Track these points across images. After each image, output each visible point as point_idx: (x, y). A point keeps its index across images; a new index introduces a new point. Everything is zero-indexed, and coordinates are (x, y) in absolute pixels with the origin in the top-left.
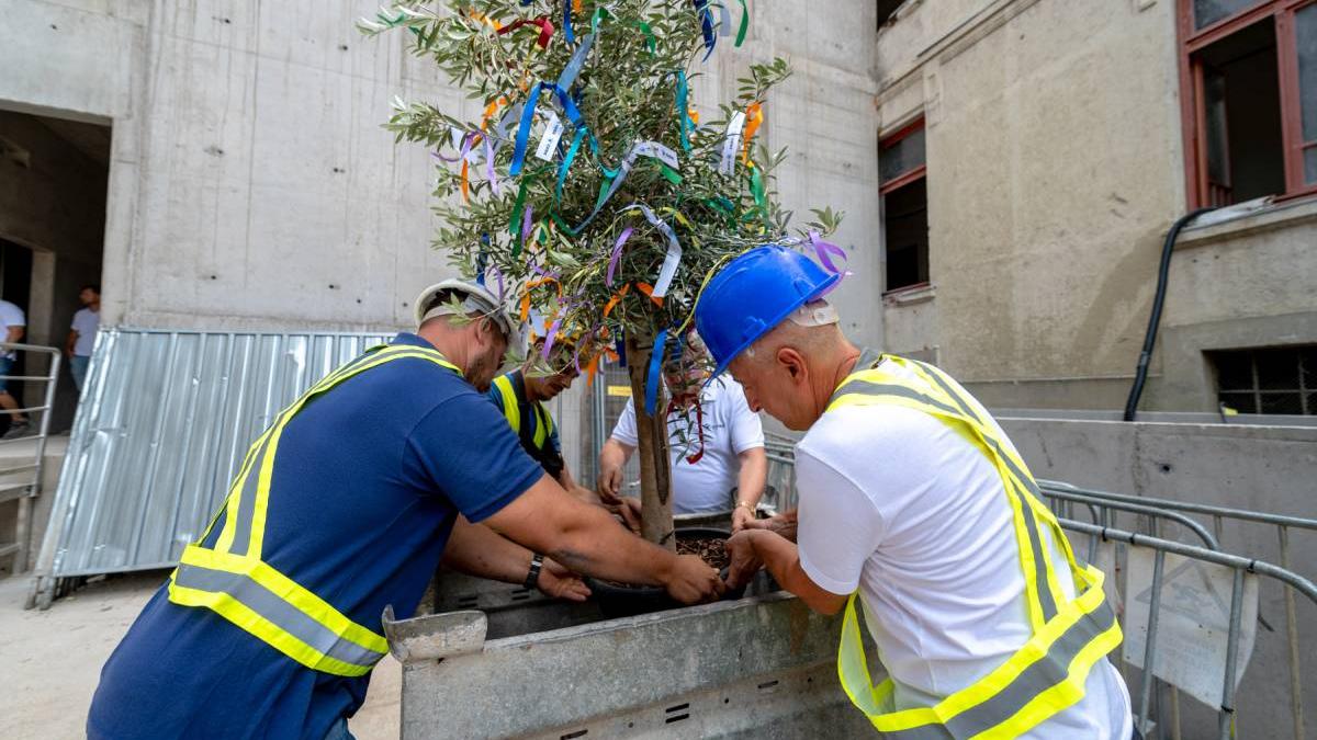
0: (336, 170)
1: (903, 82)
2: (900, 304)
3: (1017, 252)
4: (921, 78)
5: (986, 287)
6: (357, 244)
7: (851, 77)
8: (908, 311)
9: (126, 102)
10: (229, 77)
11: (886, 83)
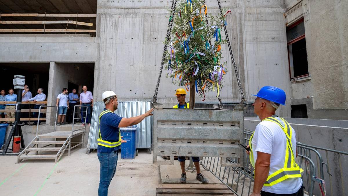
0: (131, 65)
1: (295, 7)
2: (297, 82)
3: (343, 63)
4: (302, 5)
5: (332, 75)
6: (135, 81)
7: (274, 10)
8: (301, 85)
9: (96, 58)
10: (112, 50)
11: (288, 8)
